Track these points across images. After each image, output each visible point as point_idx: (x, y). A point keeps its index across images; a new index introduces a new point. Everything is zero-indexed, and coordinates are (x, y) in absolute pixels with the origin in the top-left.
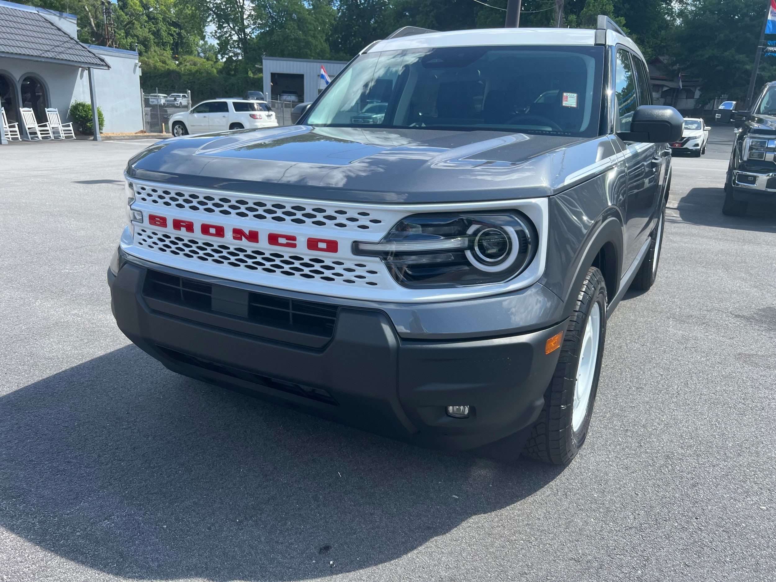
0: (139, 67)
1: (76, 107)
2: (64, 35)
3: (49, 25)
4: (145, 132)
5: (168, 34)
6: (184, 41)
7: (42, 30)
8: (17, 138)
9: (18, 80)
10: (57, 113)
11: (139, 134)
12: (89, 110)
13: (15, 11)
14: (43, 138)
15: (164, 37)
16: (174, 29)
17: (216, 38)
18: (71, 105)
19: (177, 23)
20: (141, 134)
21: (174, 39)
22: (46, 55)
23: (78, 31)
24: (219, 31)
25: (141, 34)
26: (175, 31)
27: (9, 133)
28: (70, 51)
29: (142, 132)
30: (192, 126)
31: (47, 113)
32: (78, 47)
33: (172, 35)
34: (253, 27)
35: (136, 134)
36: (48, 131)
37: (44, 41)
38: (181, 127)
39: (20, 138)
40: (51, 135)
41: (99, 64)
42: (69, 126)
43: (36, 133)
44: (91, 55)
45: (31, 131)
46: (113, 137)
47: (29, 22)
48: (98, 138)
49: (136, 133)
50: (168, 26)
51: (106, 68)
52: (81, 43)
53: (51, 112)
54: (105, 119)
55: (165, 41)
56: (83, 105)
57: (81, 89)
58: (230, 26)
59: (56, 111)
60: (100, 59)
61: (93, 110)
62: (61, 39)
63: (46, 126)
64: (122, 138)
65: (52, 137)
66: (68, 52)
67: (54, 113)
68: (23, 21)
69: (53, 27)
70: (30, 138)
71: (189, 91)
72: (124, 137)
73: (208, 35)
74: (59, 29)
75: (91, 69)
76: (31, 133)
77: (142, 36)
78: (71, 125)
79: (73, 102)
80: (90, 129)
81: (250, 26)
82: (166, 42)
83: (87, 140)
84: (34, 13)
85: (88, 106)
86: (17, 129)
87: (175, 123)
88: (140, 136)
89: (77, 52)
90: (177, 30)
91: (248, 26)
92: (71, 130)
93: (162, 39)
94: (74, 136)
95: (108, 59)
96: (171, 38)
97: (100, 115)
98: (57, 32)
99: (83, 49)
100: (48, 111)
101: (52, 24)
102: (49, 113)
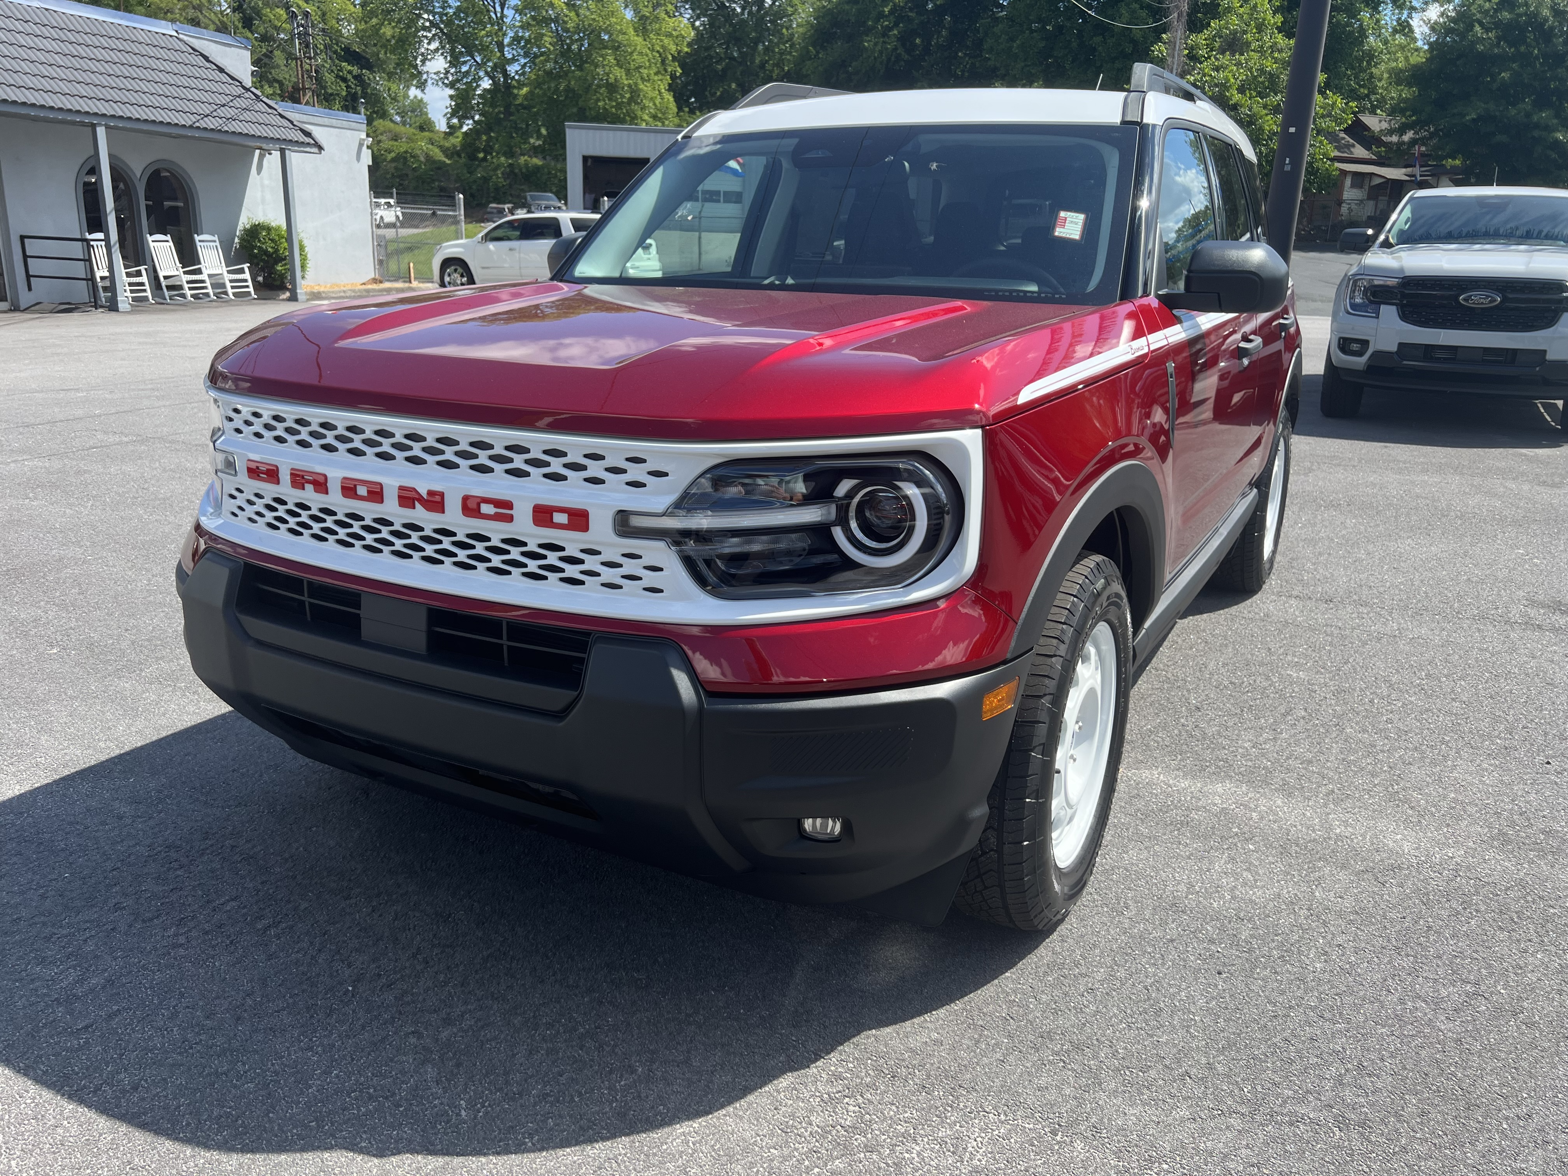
0: (368, 147)
1: (254, 232)
2: (232, 82)
3: (201, 61)
4: (381, 282)
5: (337, 76)
6: (369, 91)
7: (188, 70)
8: (146, 299)
9: (139, 177)
10: (218, 244)
11: (370, 287)
12: (281, 237)
13: (135, 31)
14: (234, 294)
15: (329, 83)
16: (349, 68)
17: (446, 85)
18: (240, 227)
19: (364, 54)
20: (375, 286)
21: (348, 87)
22: (202, 124)
23: (253, 72)
24: (453, 70)
25: (287, 77)
26: (350, 72)
27: (128, 288)
28: (247, 116)
29: (375, 281)
30: (483, 268)
31: (198, 245)
32: (260, 106)
33: (344, 80)
34: (523, 61)
35: (364, 287)
36: (203, 281)
37: (195, 95)
38: (460, 270)
39: (150, 297)
40: (210, 291)
41: (303, 143)
42: (242, 271)
43: (223, 285)
44: (286, 123)
45: (170, 282)
46: (324, 292)
47: (163, 53)
48: (299, 297)
49: (364, 284)
50: (337, 61)
51: (315, 150)
52: (265, 99)
53: (205, 244)
54: (308, 256)
55: (330, 91)
56: (269, 229)
57: (259, 195)
58: (476, 61)
59: (215, 241)
60: (302, 130)
61: (289, 239)
62: (226, 89)
63: (199, 272)
64: (342, 294)
65: (212, 294)
66: (242, 118)
67: (211, 244)
68: (151, 51)
69: (208, 65)
70: (168, 298)
71: (461, 196)
72: (344, 292)
73: (432, 79)
74: (221, 70)
75: (287, 152)
76: (169, 288)
77: (290, 81)
78: (247, 270)
79: (244, 221)
80: (282, 277)
81: (518, 60)
82: (331, 94)
83: (275, 299)
84: (171, 36)
85: (278, 229)
86: (144, 279)
87: (447, 263)
88: (374, 290)
89: (261, 118)
90: (355, 70)
91: (513, 60)
92: (246, 281)
93: (325, 88)
94: (253, 292)
95: (316, 131)
96: (343, 85)
97: (302, 248)
98: (217, 76)
99: (270, 111)
100: (200, 241)
101: (206, 58)
102: (202, 244)
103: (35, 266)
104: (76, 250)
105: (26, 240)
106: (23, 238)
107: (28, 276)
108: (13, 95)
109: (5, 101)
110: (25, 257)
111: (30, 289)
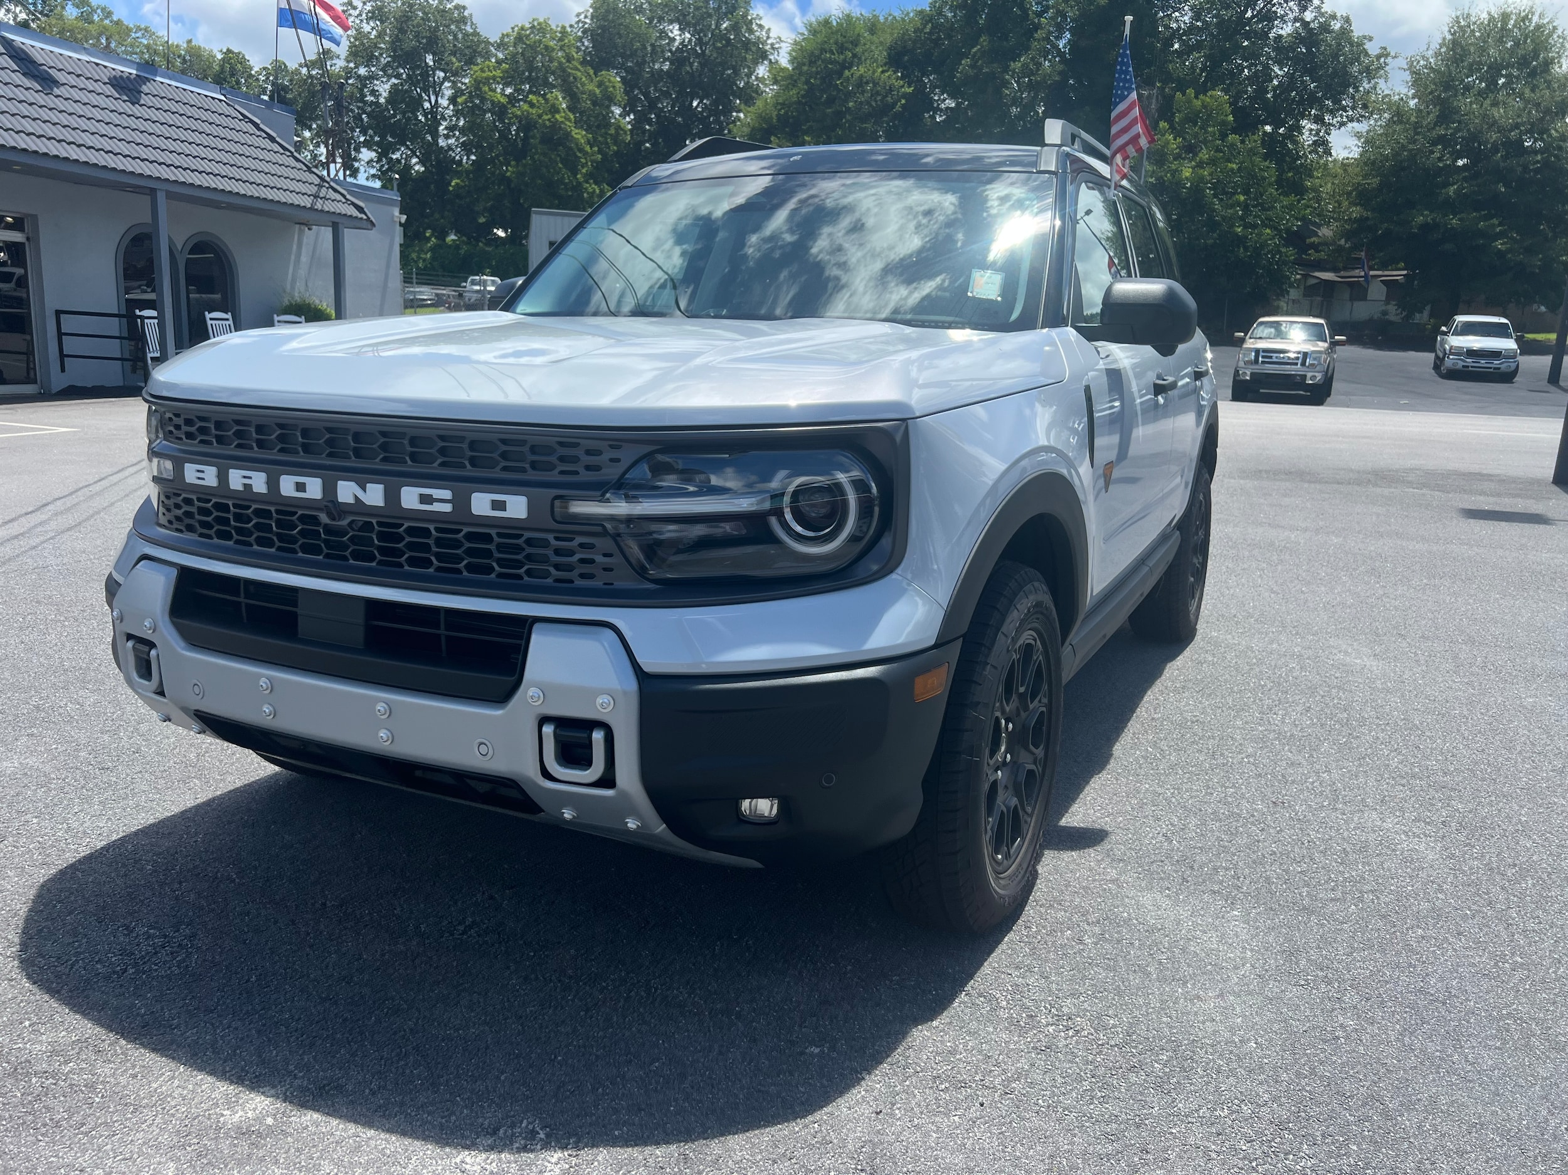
0: (401, 226)
2: (283, 151)
3: (251, 128)
9: (180, 249)
13: (185, 92)
31: (209, 322)
41: (355, 218)
47: (215, 118)
51: (369, 226)
59: (227, 320)
60: (355, 205)
67: (224, 322)
69: (258, 133)
74: (272, 138)
75: (340, 226)
84: (220, 100)
98: (267, 144)
100: (211, 319)
101: (256, 125)
102: (213, 322)
103: (71, 345)
105: (63, 316)
106: (59, 313)
107: (62, 356)
108: (10, 140)
109: (2, 147)
110: (60, 334)
111: (63, 370)
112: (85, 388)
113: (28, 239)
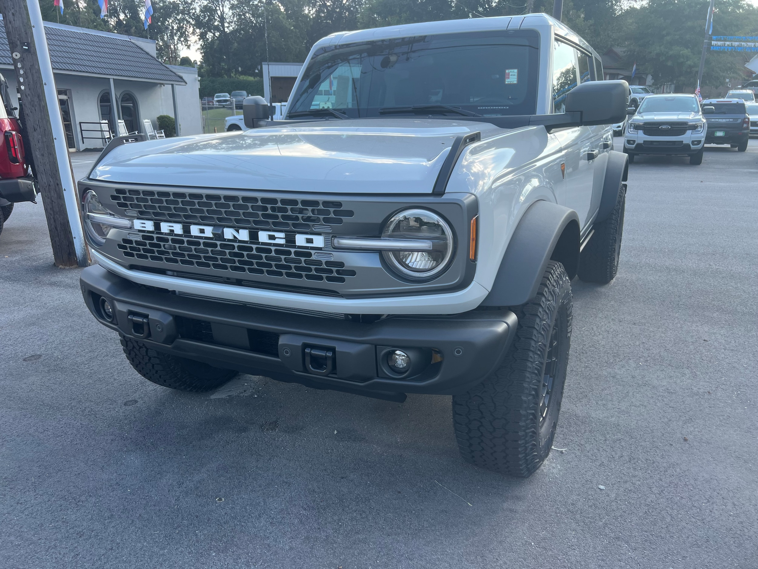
0: (199, 81)
3: (140, 51)
7: (136, 55)
9: (119, 97)
10: (151, 123)
13: (116, 40)
28: (159, 72)
32: (163, 67)
41: (179, 81)
42: (161, 133)
44: (173, 74)
47: (127, 48)
51: (183, 83)
52: (164, 65)
59: (149, 122)
60: (178, 76)
68: (124, 48)
69: (143, 52)
74: (148, 54)
75: (174, 85)
78: (163, 132)
84: (128, 41)
89: (164, 72)
98: (146, 56)
99: (167, 69)
101: (142, 49)
103: (85, 134)
104: (97, 127)
105: (82, 124)
106: (80, 123)
107: (83, 138)
110: (81, 130)
111: (83, 143)
112: (91, 149)
113: (69, 98)
